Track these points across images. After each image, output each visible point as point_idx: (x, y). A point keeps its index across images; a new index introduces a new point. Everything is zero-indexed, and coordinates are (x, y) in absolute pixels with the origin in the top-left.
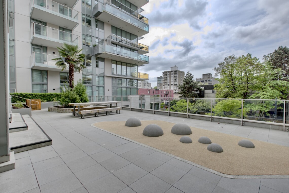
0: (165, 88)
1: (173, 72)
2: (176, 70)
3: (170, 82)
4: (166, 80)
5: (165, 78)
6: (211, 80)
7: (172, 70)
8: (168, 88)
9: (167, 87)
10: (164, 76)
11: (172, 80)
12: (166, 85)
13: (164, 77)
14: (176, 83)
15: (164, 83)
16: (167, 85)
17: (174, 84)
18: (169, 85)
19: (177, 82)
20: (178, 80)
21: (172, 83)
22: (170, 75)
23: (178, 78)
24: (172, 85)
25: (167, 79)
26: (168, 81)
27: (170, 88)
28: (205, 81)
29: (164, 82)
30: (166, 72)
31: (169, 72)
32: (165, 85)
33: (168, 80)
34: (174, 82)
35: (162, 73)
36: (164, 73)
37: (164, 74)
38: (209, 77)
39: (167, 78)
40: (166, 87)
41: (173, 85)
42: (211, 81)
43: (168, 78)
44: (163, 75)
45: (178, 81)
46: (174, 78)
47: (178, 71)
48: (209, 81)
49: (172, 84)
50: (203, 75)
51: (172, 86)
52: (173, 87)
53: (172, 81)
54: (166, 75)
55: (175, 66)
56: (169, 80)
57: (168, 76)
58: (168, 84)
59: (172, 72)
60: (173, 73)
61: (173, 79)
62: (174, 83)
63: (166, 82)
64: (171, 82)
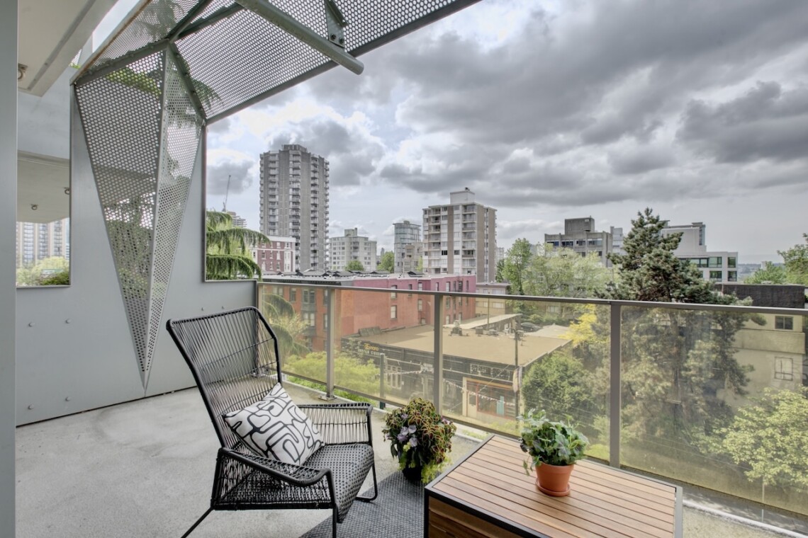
0: (433, 262)
1: (461, 207)
2: (469, 202)
3: (451, 243)
4: (436, 234)
5: (432, 228)
6: (601, 239)
7: (456, 203)
8: (441, 262)
9: (438, 260)
10: (428, 220)
11: (456, 235)
12: (435, 251)
13: (429, 227)
14: (469, 248)
15: (429, 247)
16: (438, 251)
17: (465, 251)
18: (445, 253)
19: (473, 244)
20: (478, 235)
21: (458, 247)
22: (450, 218)
23: (476, 231)
24: (457, 252)
25: (439, 234)
26: (444, 238)
27: (451, 262)
28: (577, 242)
29: (429, 243)
30: (437, 209)
31: (446, 208)
32: (433, 254)
33: (442, 236)
34: (464, 242)
35: (422, 212)
36: (429, 211)
37: (427, 216)
38: (589, 231)
39: (438, 227)
40: (435, 260)
41: (461, 253)
42: (599, 244)
43: (444, 230)
44: (424, 219)
45: (476, 240)
46: (463, 229)
47: (476, 207)
48: (590, 242)
49: (456, 248)
50: (568, 222)
51: (455, 257)
52: (460, 261)
53: (455, 239)
54: (437, 219)
55: (467, 188)
56: (446, 235)
57: (444, 222)
58: (445, 248)
59: (457, 207)
60: (459, 212)
61: (461, 235)
62: (463, 247)
63: (434, 243)
64: (455, 244)
